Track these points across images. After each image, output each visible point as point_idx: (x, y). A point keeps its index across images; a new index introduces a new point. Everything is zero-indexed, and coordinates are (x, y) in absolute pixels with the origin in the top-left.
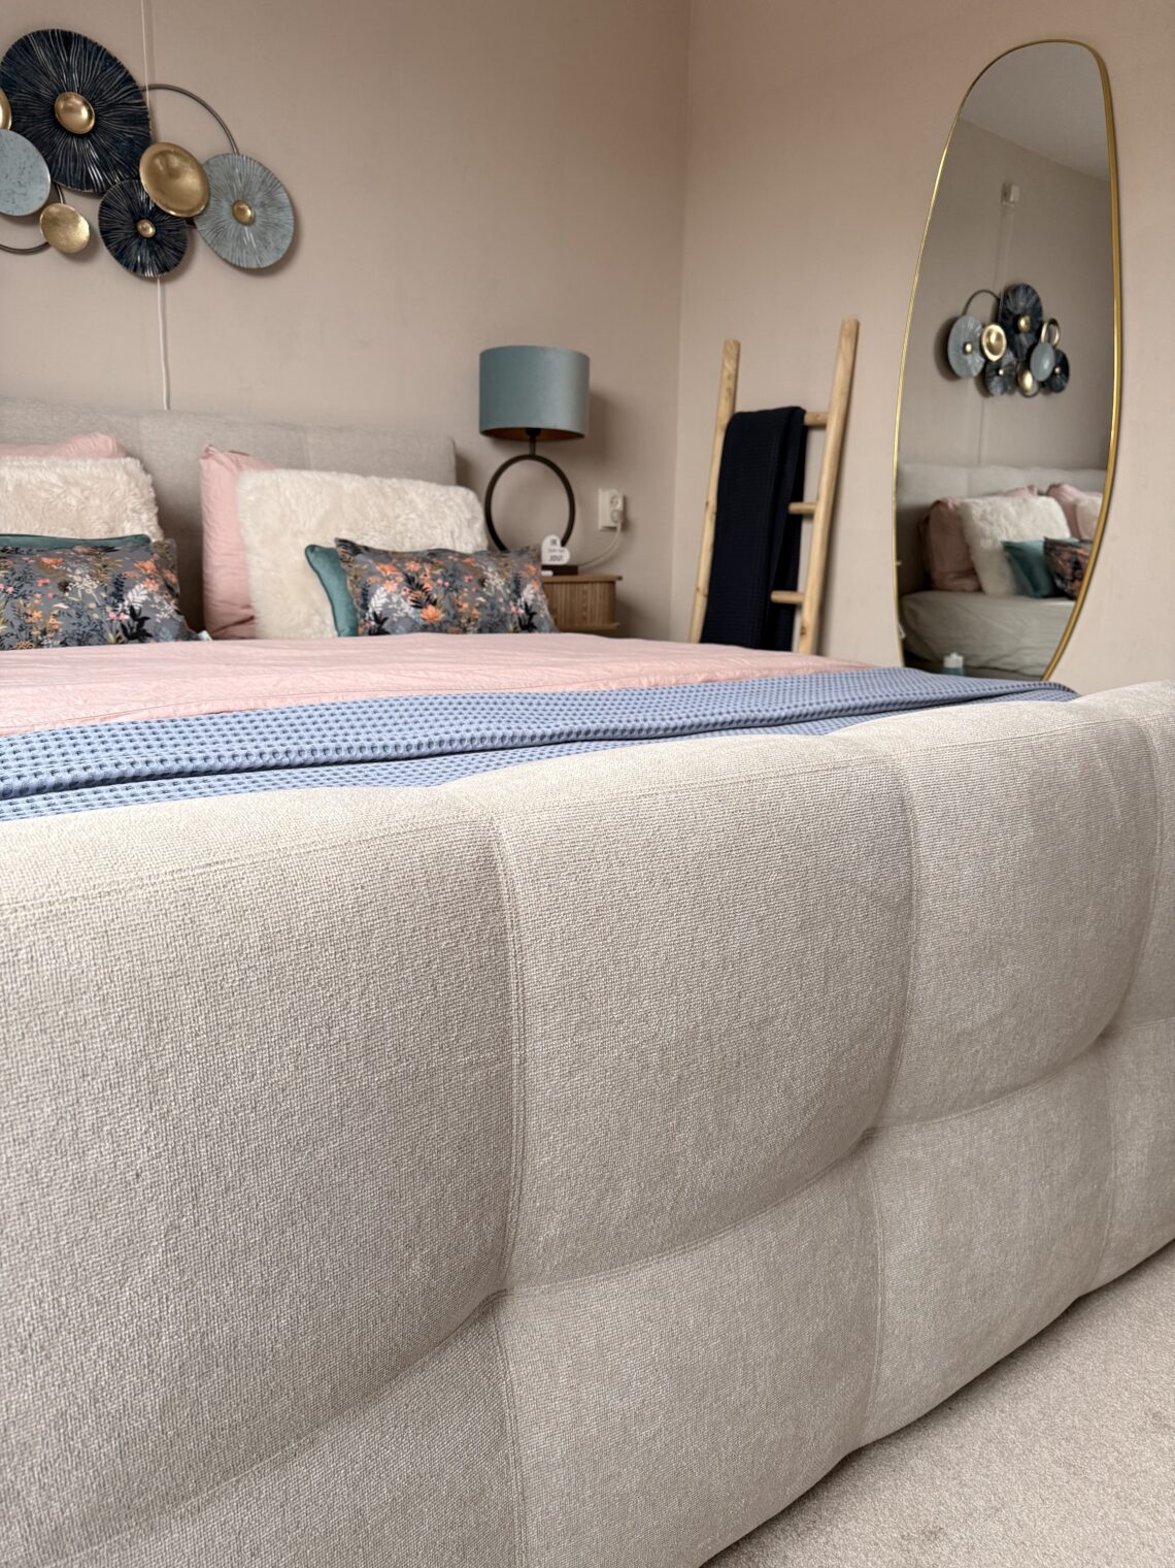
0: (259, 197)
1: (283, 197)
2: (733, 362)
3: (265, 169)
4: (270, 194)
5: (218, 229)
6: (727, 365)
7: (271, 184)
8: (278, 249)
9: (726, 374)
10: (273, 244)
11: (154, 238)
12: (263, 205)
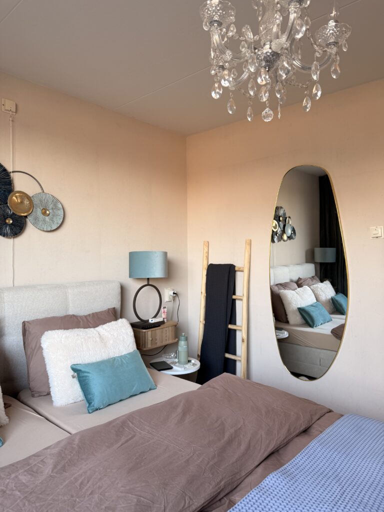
0: (51, 206)
1: (60, 206)
2: (207, 248)
3: (53, 197)
4: (55, 205)
5: (36, 219)
6: (205, 249)
7: (56, 201)
8: (58, 223)
9: (205, 251)
10: (56, 222)
11: (12, 224)
12: (52, 209)
